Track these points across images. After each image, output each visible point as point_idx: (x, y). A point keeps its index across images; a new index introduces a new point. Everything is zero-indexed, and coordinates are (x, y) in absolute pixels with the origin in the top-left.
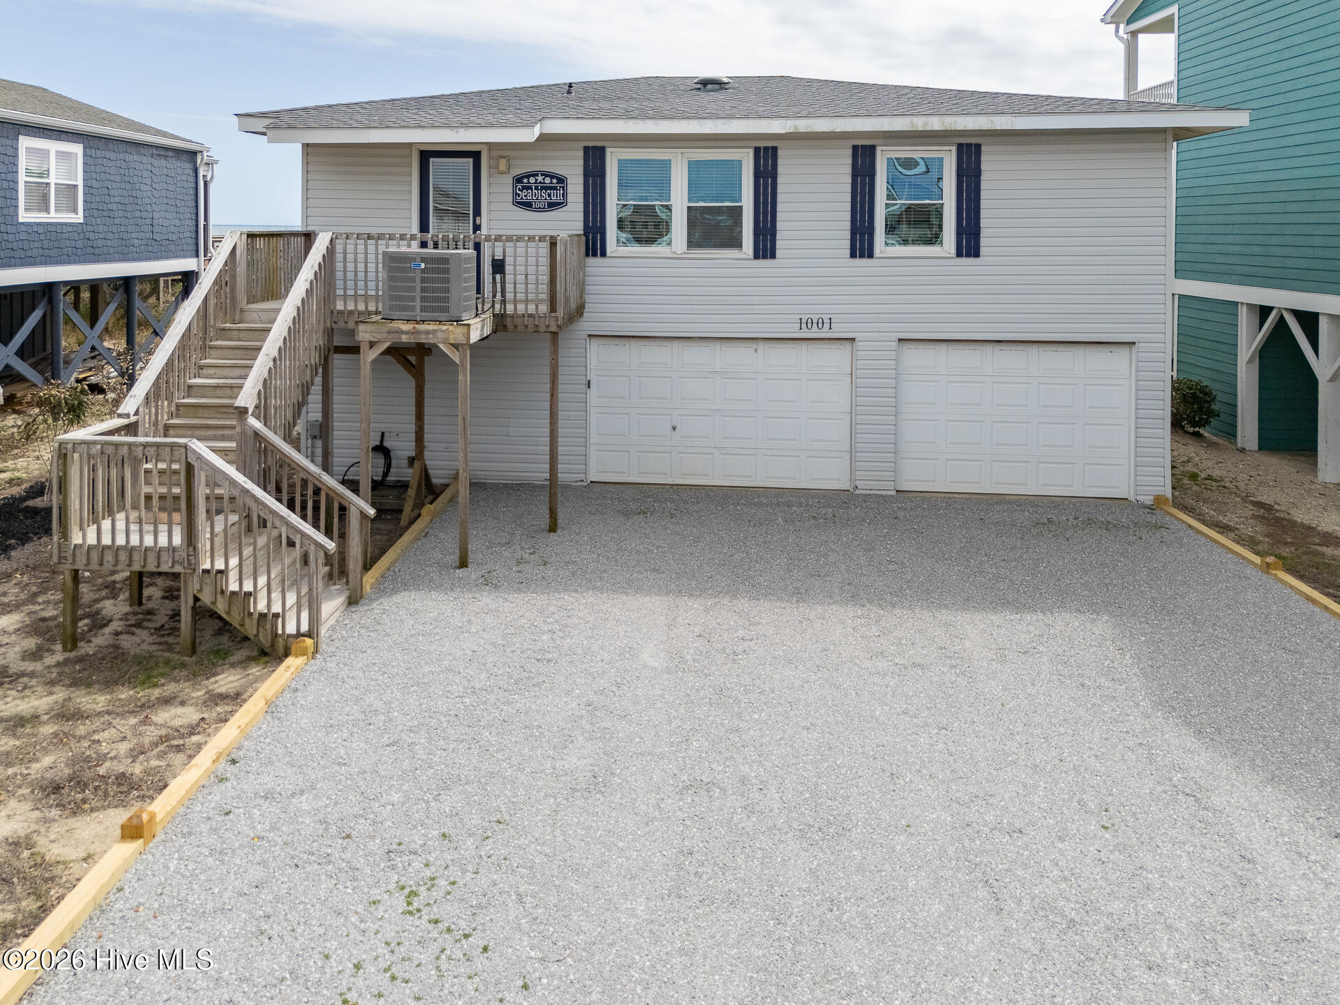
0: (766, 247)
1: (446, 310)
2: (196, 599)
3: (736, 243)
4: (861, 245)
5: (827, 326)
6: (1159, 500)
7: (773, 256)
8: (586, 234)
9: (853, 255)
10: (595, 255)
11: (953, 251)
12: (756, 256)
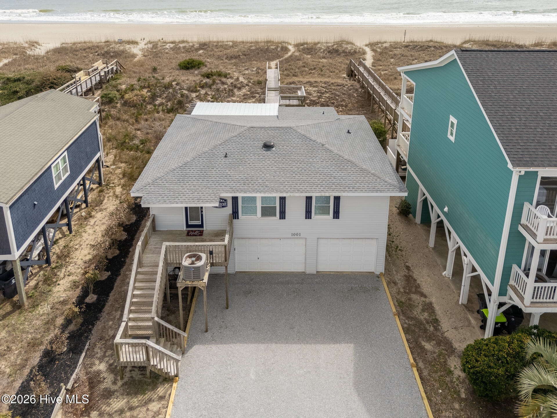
0: (283, 216)
1: (200, 278)
2: (150, 370)
3: (275, 215)
4: (308, 215)
5: (299, 235)
6: (381, 273)
7: (285, 219)
8: (233, 214)
9: (306, 218)
10: (236, 219)
11: (332, 217)
12: (280, 219)
